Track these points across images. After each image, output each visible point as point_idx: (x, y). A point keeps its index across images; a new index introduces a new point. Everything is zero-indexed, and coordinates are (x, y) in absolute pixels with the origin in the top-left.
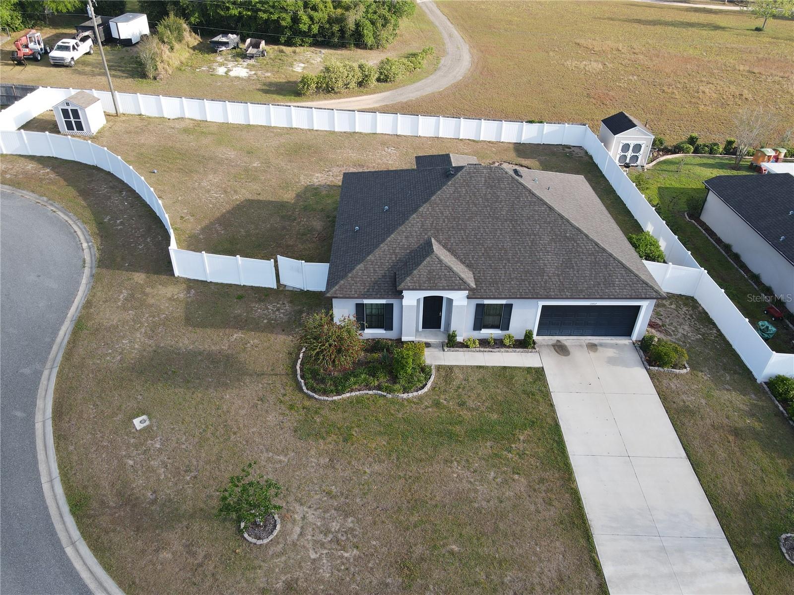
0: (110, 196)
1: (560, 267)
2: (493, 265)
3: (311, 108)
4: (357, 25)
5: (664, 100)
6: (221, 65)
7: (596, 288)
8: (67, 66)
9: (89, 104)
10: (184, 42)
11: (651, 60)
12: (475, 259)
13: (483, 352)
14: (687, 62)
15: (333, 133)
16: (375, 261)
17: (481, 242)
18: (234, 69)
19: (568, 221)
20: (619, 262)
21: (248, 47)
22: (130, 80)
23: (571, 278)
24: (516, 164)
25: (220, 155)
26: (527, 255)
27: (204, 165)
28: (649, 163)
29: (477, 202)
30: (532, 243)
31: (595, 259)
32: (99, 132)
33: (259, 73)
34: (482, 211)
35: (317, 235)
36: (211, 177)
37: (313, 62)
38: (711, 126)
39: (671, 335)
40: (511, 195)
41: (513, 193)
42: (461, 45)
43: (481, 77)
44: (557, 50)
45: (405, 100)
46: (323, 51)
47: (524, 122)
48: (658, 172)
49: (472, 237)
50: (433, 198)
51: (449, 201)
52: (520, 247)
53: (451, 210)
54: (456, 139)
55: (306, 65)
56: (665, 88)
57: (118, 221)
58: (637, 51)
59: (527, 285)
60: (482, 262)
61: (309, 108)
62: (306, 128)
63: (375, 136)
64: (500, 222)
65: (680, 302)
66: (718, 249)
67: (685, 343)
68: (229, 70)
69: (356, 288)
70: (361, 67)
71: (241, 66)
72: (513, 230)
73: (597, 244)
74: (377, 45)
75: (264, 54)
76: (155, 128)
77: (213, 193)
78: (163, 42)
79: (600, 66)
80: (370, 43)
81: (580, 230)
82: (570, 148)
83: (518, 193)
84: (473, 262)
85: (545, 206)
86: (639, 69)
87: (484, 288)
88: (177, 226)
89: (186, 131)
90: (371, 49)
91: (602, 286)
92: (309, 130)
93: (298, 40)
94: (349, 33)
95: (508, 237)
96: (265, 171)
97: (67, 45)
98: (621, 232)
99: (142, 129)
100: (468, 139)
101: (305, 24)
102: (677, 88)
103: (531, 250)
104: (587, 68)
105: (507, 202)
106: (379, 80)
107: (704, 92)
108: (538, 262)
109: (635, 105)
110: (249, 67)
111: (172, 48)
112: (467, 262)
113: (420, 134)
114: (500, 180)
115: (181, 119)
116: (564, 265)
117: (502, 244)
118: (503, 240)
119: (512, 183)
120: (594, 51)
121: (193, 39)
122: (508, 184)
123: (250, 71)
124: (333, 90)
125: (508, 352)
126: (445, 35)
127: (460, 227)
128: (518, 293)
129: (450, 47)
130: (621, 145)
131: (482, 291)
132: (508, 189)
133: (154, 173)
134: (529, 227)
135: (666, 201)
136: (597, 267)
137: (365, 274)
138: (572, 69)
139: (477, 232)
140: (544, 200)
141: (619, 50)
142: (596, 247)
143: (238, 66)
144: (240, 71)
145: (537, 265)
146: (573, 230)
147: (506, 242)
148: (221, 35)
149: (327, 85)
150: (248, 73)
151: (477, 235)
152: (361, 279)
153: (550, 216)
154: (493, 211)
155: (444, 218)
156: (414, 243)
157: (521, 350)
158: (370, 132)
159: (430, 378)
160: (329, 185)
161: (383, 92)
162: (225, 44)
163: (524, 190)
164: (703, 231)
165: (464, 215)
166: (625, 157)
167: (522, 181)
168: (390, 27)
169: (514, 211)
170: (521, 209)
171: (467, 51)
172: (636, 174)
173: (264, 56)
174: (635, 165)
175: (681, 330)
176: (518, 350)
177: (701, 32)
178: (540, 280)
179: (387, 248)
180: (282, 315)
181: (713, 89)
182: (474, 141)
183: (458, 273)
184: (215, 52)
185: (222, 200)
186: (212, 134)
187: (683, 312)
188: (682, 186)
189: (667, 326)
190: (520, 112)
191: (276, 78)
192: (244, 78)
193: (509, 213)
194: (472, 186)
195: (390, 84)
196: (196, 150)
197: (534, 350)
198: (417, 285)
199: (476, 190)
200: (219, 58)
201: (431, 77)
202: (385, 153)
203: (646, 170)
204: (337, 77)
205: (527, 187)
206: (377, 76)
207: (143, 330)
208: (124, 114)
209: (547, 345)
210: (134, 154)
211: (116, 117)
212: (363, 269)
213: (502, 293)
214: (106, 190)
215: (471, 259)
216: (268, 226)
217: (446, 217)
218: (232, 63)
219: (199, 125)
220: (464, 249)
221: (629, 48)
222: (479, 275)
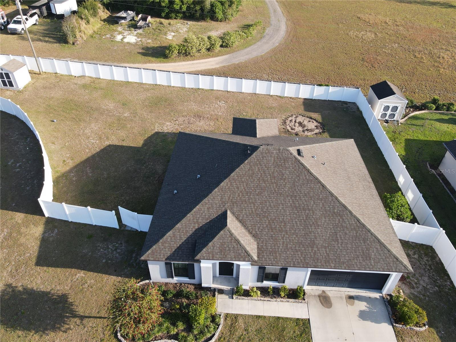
0: (18, 142)
1: (327, 240)
2: (274, 236)
3: (170, 72)
4: (212, 5)
5: (415, 64)
6: (120, 33)
7: (356, 261)
8: (19, 34)
9: (17, 69)
10: (98, 16)
11: (408, 31)
12: (260, 230)
13: (263, 300)
14: (432, 33)
15: (183, 89)
16: (182, 229)
17: (266, 215)
18: (128, 37)
19: (336, 198)
20: (376, 237)
21: (140, 20)
22: (58, 45)
23: (335, 250)
24: (308, 117)
25: (103, 107)
26: (302, 227)
27: (90, 114)
28: (403, 119)
29: (266, 179)
30: (306, 217)
31: (356, 233)
32: (25, 88)
33: (144, 40)
34: (270, 187)
35: (157, 178)
36: (93, 125)
37: (181, 31)
38: (448, 86)
39: (413, 288)
40: (293, 174)
41: (295, 172)
42: (281, 18)
43: (292, 43)
44: (345, 23)
45: (237, 62)
46: (190, 23)
47: (315, 85)
48: (409, 126)
49: (260, 210)
50: (232, 175)
51: (244, 178)
52: (296, 220)
53: (245, 186)
54: (268, 95)
55: (176, 34)
56: (417, 54)
57: (18, 165)
58: (398, 24)
59: (300, 256)
60: (265, 233)
61: (168, 72)
62: (166, 85)
63: (212, 92)
64: (283, 198)
65: (422, 251)
66: (451, 198)
67: (425, 296)
68: (124, 38)
69: (165, 252)
70: (209, 38)
71: (132, 34)
72: (293, 205)
73: (358, 220)
74: (225, 19)
75: (149, 26)
76: (63, 84)
77: (91, 140)
78: (82, 18)
79: (373, 36)
80: (220, 17)
81: (346, 206)
82: (347, 104)
83: (299, 172)
84: (258, 233)
85: (319, 185)
86: (399, 38)
87: (265, 257)
88: (58, 169)
89: (85, 86)
90: (221, 21)
91: (360, 258)
92: (168, 86)
93: (173, 15)
94: (206, 11)
95: (288, 211)
96: (132, 120)
97: (19, 20)
98: (379, 197)
99: (54, 85)
100: (276, 96)
101: (177, 5)
102: (425, 53)
103: (305, 223)
104: (363, 37)
105: (290, 180)
106: (221, 46)
107: (443, 58)
108: (310, 235)
109: (395, 68)
110: (138, 35)
111: (88, 22)
112: (254, 232)
113: (243, 91)
114: (286, 160)
115: (83, 77)
116: (331, 238)
117: (282, 217)
118: (284, 213)
119: (295, 163)
120: (369, 23)
121: (104, 14)
122: (292, 164)
123: (138, 38)
124: (190, 54)
125: (282, 301)
126: (272, 11)
127: (251, 201)
128: (292, 263)
129: (273, 20)
130: (383, 107)
131: (263, 259)
132: (291, 168)
133: (54, 121)
134: (305, 203)
135: (413, 151)
136: (357, 241)
137: (173, 240)
138: (354, 38)
139: (264, 206)
140: (319, 179)
141: (386, 23)
142: (358, 223)
143: (131, 34)
144: (131, 38)
145: (309, 237)
146: (340, 207)
147: (286, 216)
148: (123, 12)
149: (186, 50)
150: (136, 39)
151: (263, 208)
152: (169, 245)
153: (323, 193)
154: (278, 187)
155: (239, 192)
156: (214, 214)
157: (293, 300)
158: (209, 88)
159: (218, 328)
160: (174, 133)
161: (224, 55)
162: (124, 18)
163: (304, 170)
164: (441, 181)
165: (254, 191)
166: (386, 114)
167: (303, 162)
168: (234, 6)
169: (294, 188)
170: (300, 186)
171: (284, 23)
172: (392, 128)
173: (149, 27)
174: (393, 120)
175: (421, 282)
176: (291, 300)
177: (441, 9)
178: (310, 251)
179: (192, 218)
180: (117, 255)
181: (450, 55)
182: (280, 97)
183: (244, 247)
184: (118, 23)
185: (96, 146)
186: (102, 89)
187: (424, 263)
188: (426, 139)
189: (411, 278)
190: (315, 72)
191: (154, 44)
192: (133, 43)
193: (291, 190)
194: (263, 165)
195: (229, 49)
196: (88, 102)
197: (303, 301)
198: (211, 255)
199: (266, 169)
200: (120, 28)
201: (258, 43)
202: (217, 106)
203: (400, 124)
204: (192, 46)
205: (306, 167)
206: (220, 44)
207: (9, 269)
208: (45, 73)
209: (315, 296)
210: (44, 105)
211: (40, 75)
212: (172, 235)
213: (279, 262)
214: (17, 136)
215: (257, 230)
216: (125, 169)
217: (241, 192)
218: (127, 32)
219: (94, 82)
220: (252, 221)
221: (394, 22)
222: (262, 244)
